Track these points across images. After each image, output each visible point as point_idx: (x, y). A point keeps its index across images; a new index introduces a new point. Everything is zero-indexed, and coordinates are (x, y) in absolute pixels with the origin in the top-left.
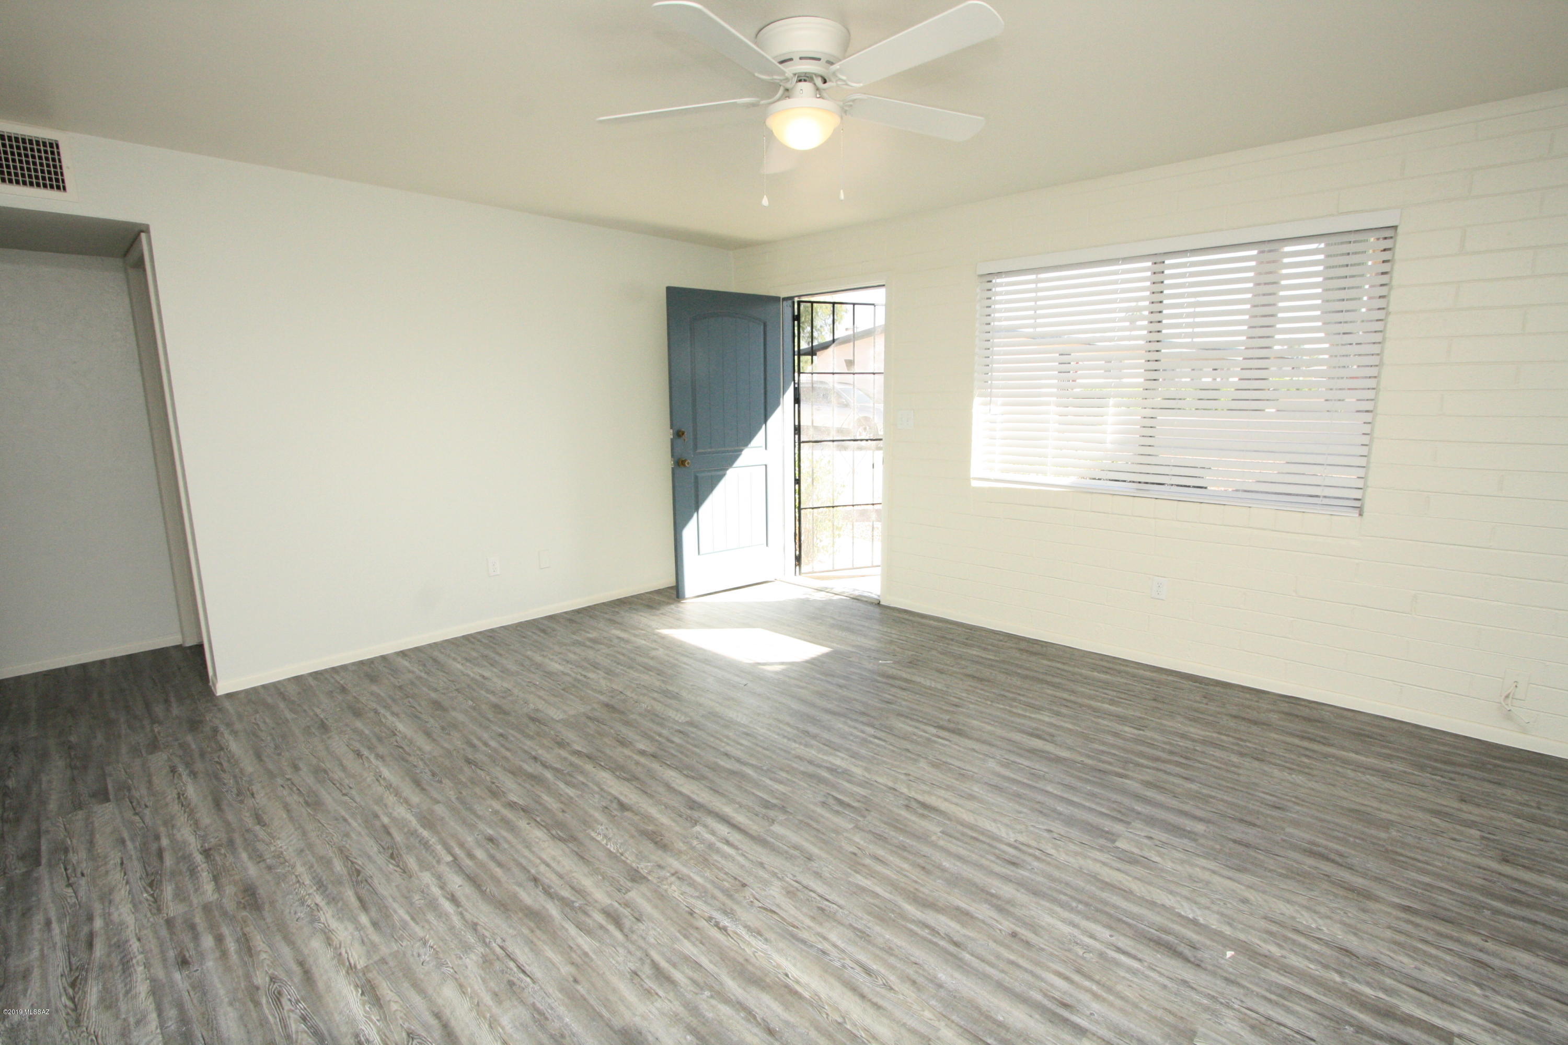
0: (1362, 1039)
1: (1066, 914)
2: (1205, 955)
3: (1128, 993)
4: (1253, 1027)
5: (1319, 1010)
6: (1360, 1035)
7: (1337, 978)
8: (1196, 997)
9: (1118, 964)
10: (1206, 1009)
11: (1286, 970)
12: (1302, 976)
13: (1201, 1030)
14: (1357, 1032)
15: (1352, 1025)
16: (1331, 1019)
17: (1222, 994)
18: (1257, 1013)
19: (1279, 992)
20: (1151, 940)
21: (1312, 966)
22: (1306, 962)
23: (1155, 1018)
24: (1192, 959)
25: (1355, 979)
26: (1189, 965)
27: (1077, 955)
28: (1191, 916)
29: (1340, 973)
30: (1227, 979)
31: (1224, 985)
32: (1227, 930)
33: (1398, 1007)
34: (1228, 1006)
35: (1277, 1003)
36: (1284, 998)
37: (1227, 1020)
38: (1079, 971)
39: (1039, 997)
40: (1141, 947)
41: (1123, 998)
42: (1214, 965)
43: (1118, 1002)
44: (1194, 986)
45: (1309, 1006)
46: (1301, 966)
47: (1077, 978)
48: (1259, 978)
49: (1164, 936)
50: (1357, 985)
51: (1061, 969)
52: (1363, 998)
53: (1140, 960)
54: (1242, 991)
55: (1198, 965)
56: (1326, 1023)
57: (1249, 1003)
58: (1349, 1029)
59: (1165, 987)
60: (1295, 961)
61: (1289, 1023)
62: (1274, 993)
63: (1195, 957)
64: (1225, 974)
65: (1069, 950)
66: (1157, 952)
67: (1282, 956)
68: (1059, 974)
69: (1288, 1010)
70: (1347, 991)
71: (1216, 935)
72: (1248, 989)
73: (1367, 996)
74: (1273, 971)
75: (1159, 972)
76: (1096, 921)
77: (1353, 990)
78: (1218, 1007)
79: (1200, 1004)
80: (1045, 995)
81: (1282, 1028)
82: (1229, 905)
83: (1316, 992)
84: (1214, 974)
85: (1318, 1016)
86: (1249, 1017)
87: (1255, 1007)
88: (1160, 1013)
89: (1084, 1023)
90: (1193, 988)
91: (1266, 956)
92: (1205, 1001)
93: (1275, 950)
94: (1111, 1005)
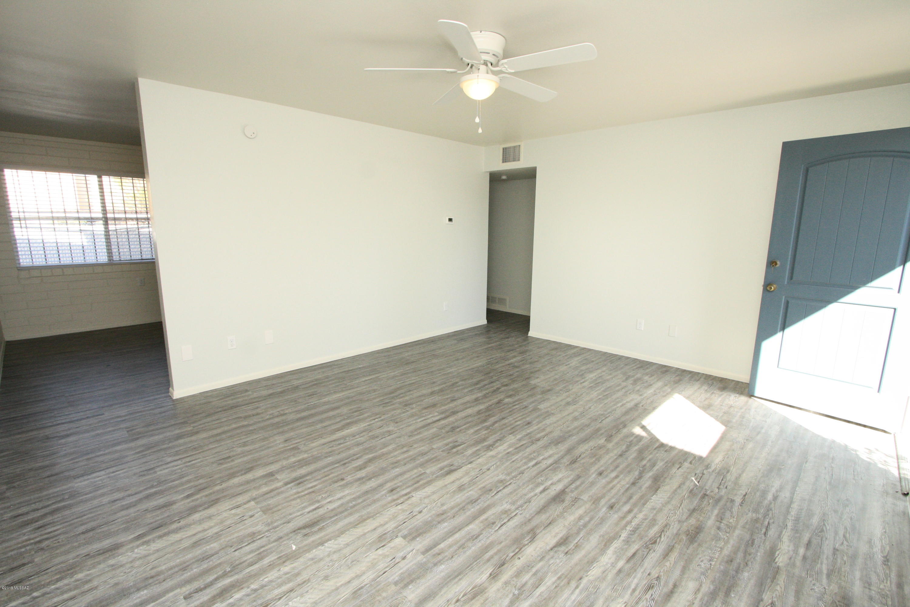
0: (221, 571)
1: (348, 498)
2: (299, 537)
3: (294, 502)
4: (254, 534)
5: (244, 564)
6: (223, 571)
7: (253, 586)
8: (279, 522)
9: (310, 505)
10: (272, 523)
11: (271, 566)
12: (264, 571)
13: (265, 517)
14: (225, 571)
15: (229, 572)
16: (237, 565)
17: (275, 532)
18: (259, 539)
19: (262, 554)
20: (318, 521)
21: (266, 580)
22: (270, 578)
23: (279, 505)
24: (299, 531)
25: (248, 595)
26: (297, 528)
27: (323, 494)
28: (326, 544)
29: (255, 590)
30: (281, 538)
31: (279, 535)
32: (309, 555)
33: (222, 602)
34: (268, 531)
35: (258, 549)
36: (258, 554)
37: (263, 527)
38: (313, 492)
39: (308, 478)
40: (316, 516)
41: (294, 499)
42: (291, 537)
43: (292, 498)
44: (285, 525)
45: (248, 561)
46: (269, 575)
47: (311, 490)
48: (274, 551)
49: (318, 527)
50: (244, 593)
51: (317, 487)
52: (236, 589)
53: (309, 512)
54: (272, 540)
55: (294, 531)
56: (237, 562)
57: (265, 539)
58: (228, 569)
59: (290, 514)
60: (273, 575)
61: (247, 548)
62: (264, 551)
63: (300, 533)
64: (284, 539)
65: (326, 492)
66: (310, 520)
67: (279, 570)
68: (315, 486)
69: (251, 552)
70: (244, 585)
71: (309, 548)
72: (272, 543)
73: (235, 592)
74: (275, 560)
75: (299, 516)
76: (339, 507)
77: (242, 588)
78: (270, 527)
79: (275, 522)
80: (307, 480)
81: (246, 544)
82: (326, 567)
83: (253, 570)
84: (287, 534)
85: (242, 561)
86: (259, 535)
87: (262, 540)
88: (280, 507)
89: (289, 486)
90: (284, 523)
91: (284, 562)
92: (276, 524)
93: (286, 569)
94: (292, 495)
